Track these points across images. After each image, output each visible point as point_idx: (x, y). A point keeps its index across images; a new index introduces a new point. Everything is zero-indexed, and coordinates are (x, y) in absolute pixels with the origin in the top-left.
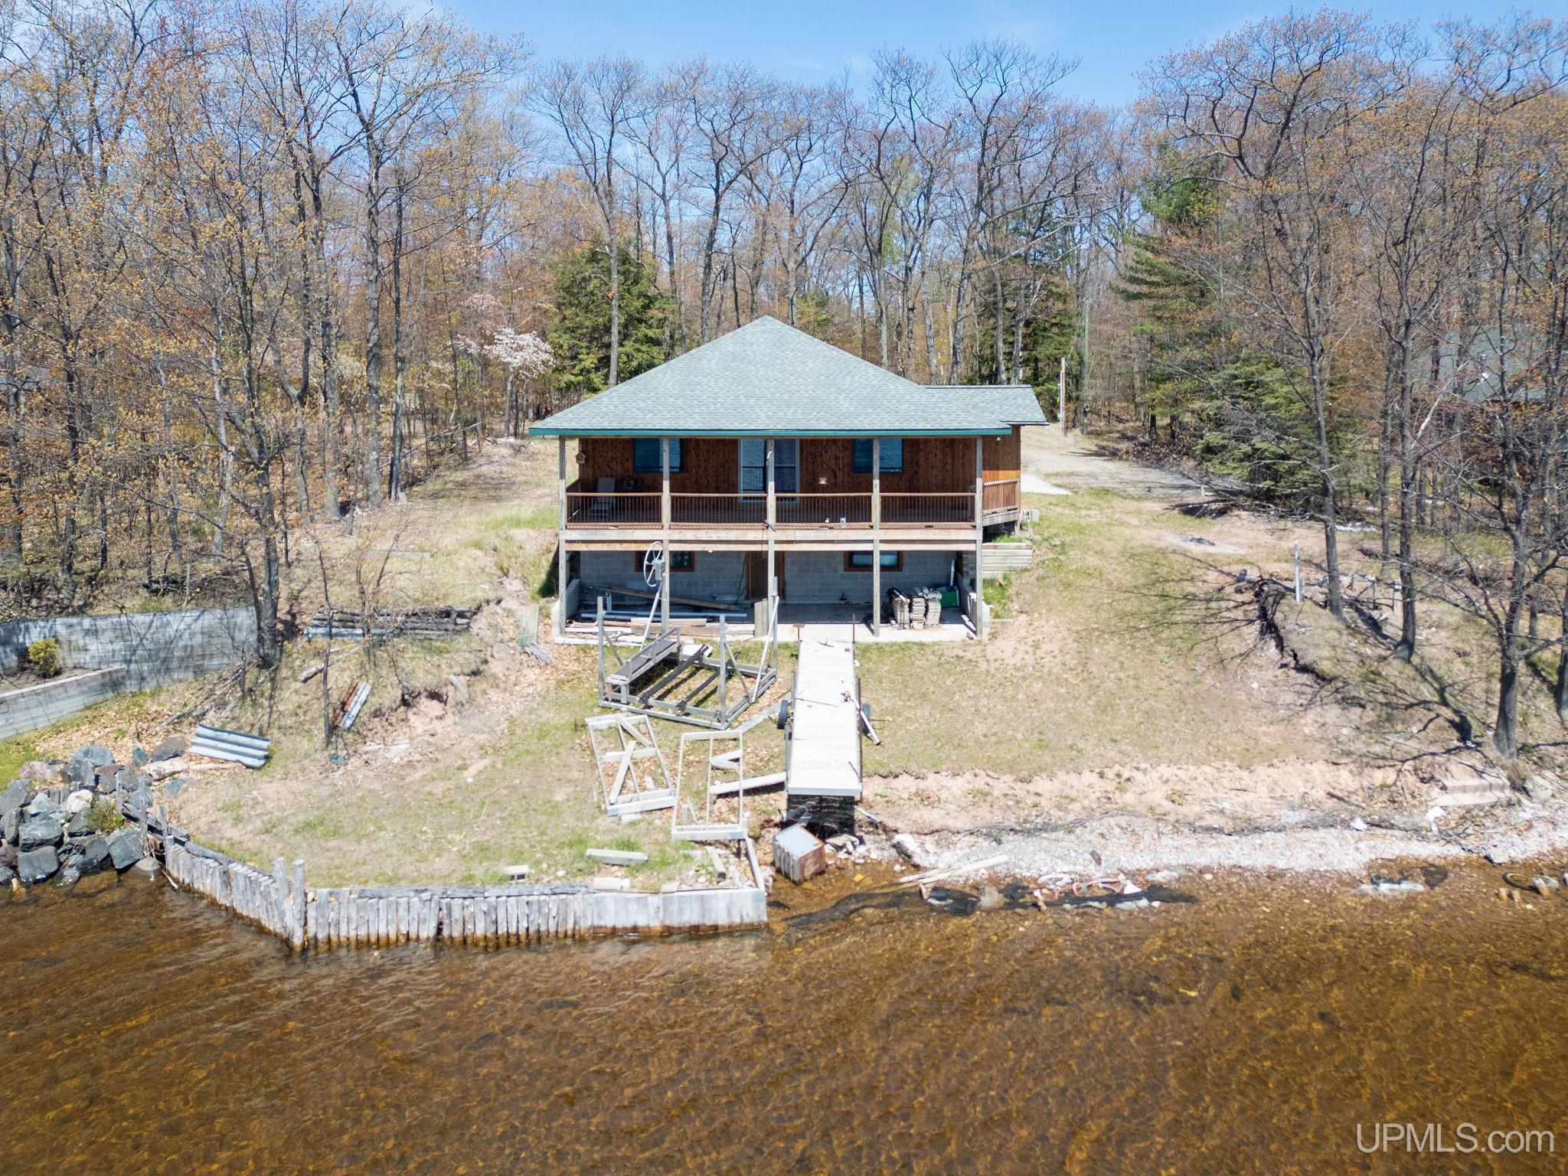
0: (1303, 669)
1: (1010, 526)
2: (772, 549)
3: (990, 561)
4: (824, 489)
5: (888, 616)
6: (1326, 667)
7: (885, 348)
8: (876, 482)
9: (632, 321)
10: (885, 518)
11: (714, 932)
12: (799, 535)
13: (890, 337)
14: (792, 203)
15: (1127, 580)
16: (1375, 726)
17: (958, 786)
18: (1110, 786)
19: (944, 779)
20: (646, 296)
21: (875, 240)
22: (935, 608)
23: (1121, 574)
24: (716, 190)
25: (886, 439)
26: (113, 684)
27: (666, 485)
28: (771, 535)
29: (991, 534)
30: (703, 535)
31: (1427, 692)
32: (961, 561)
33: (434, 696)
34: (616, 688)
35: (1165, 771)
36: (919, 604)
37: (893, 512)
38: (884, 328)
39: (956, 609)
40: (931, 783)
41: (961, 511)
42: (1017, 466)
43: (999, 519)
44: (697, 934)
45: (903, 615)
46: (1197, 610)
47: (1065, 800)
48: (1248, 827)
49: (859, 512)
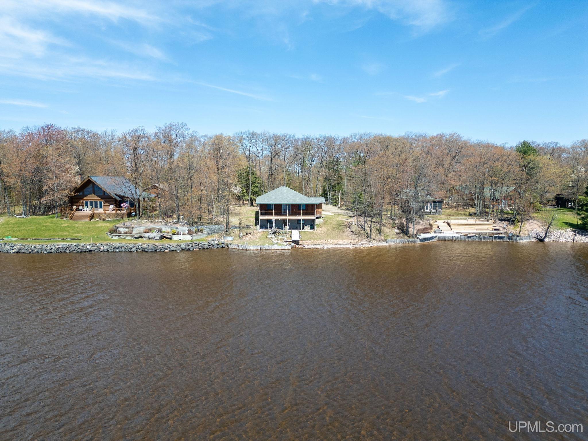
0: (352, 231)
1: (320, 217)
2: (288, 219)
3: (317, 222)
4: (295, 211)
5: (303, 229)
6: (354, 231)
7: (304, 187)
8: (302, 210)
9: (253, 183)
10: (303, 215)
11: (286, 249)
12: (291, 217)
13: (305, 184)
14: (285, 158)
15: (335, 224)
16: (358, 237)
17: (310, 242)
18: (326, 242)
19: (309, 241)
20: (256, 178)
21: (302, 164)
22: (309, 227)
23: (334, 223)
24: (271, 158)
25: (303, 204)
26: (209, 234)
27: (274, 210)
28: (288, 217)
29: (317, 218)
30: (278, 217)
31: (365, 234)
32: (313, 221)
33: (250, 234)
34: (270, 234)
35: (333, 240)
36: (307, 227)
37: (304, 214)
38: (304, 183)
39: (312, 228)
40: (307, 241)
41: (313, 214)
42: (321, 209)
43: (319, 216)
44: (284, 249)
45: (305, 228)
46: (343, 227)
47: (321, 242)
48: (340, 244)
49: (299, 214)
